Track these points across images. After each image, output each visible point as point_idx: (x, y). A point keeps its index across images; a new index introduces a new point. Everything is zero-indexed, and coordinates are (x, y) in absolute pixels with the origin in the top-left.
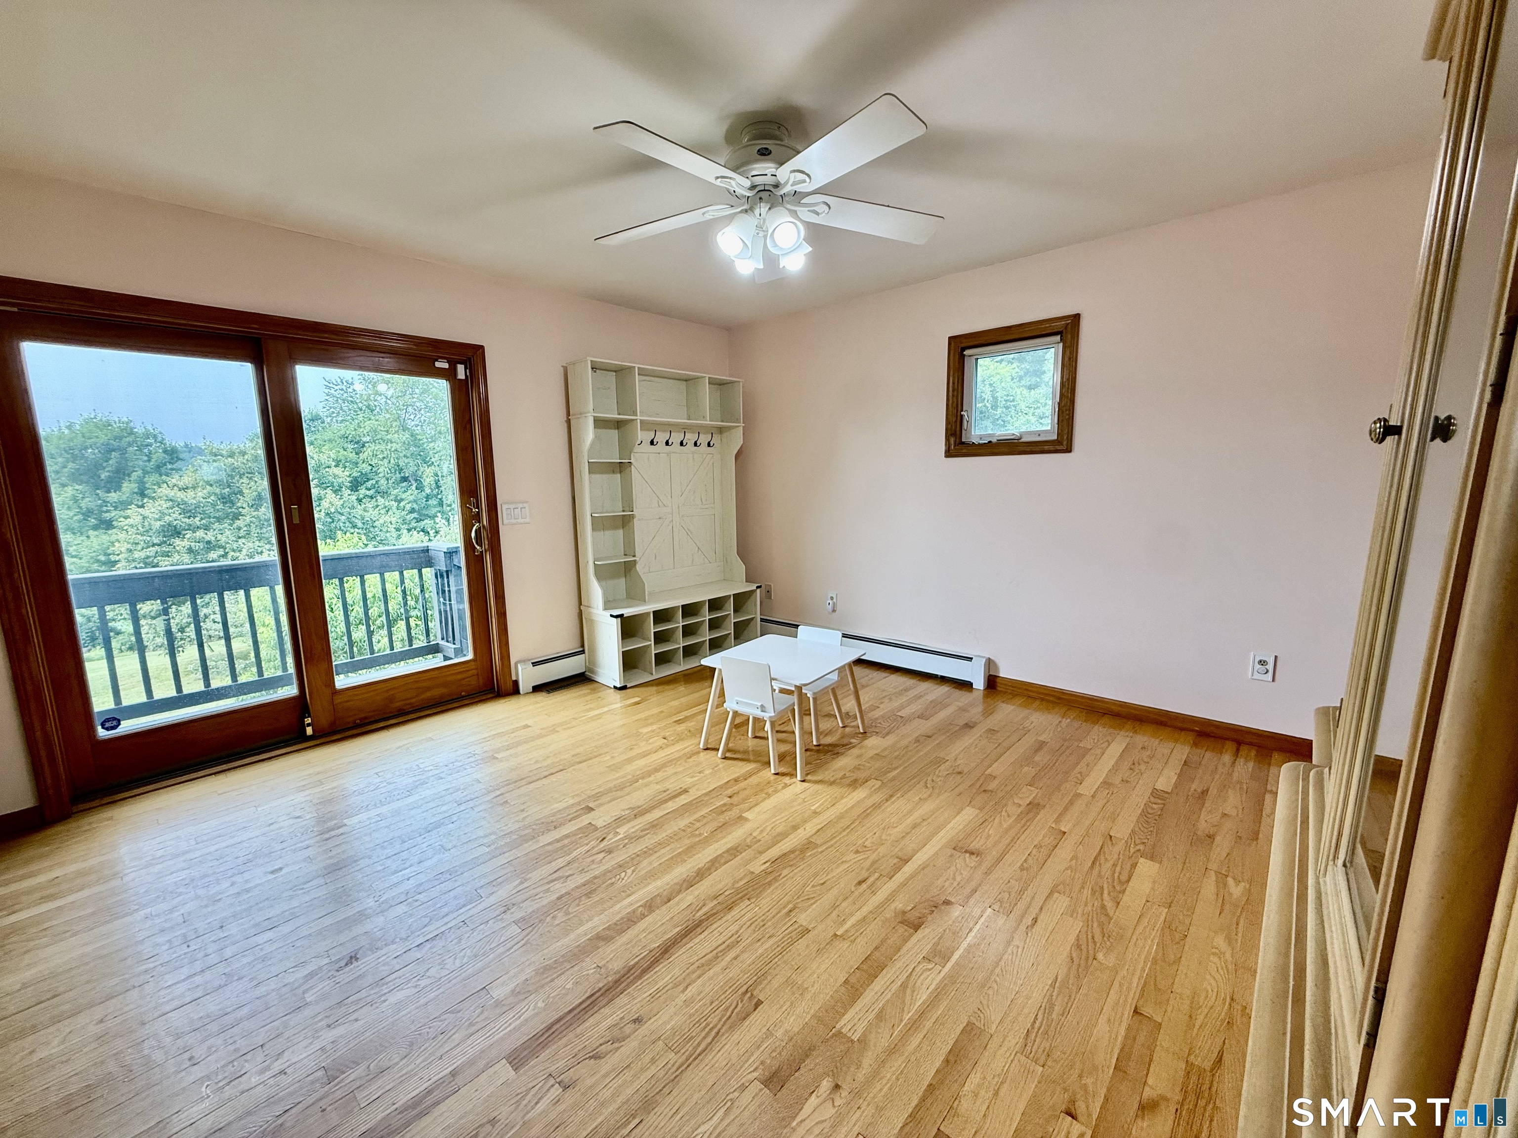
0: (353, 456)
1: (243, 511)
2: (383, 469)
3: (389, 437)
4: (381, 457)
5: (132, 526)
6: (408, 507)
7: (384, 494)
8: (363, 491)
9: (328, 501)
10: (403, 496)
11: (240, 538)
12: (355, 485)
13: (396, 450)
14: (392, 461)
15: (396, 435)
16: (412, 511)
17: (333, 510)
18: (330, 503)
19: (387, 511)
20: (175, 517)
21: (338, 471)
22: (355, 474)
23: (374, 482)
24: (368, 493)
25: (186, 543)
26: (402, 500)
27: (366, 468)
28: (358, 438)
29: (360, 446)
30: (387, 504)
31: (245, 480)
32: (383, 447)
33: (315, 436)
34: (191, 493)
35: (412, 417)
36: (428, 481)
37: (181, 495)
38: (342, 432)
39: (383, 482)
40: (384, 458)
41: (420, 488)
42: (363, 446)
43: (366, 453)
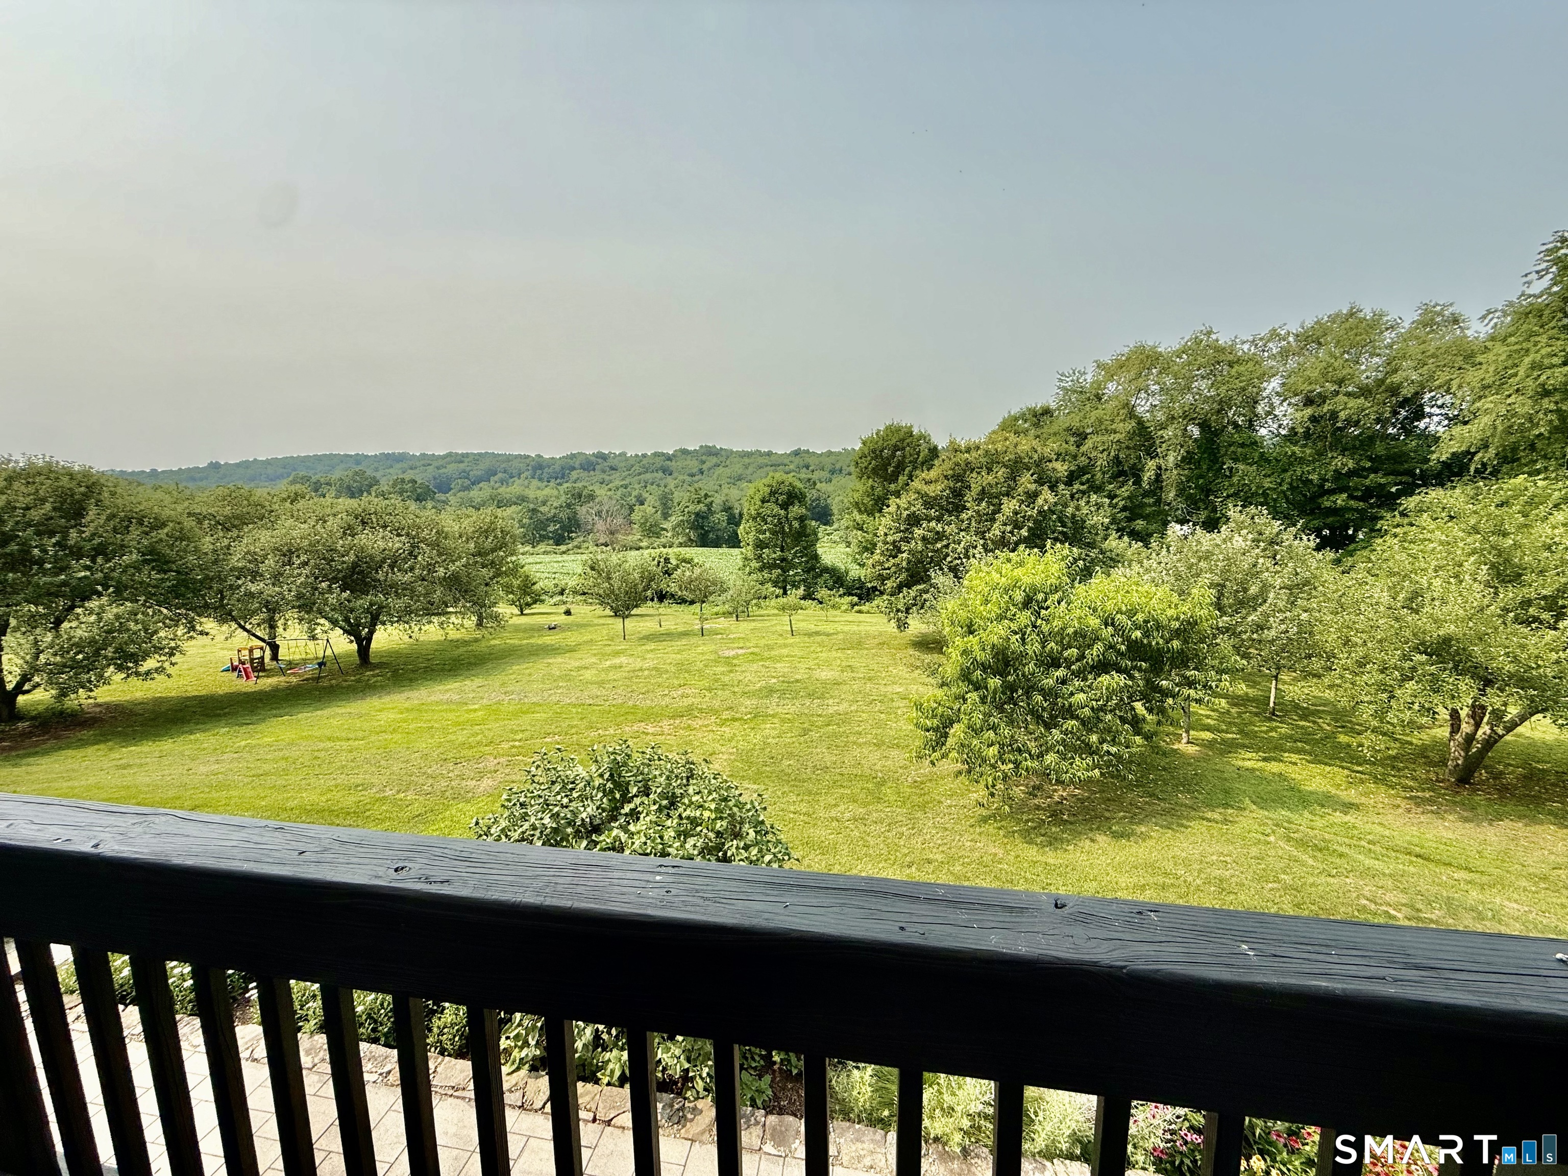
0: (1073, 449)
1: (968, 505)
2: (1102, 461)
3: (1113, 427)
4: (1101, 449)
5: (889, 513)
6: (1121, 504)
7: (1098, 489)
8: (1077, 486)
9: (1043, 497)
10: (1118, 492)
11: (962, 530)
12: (1071, 479)
13: (1118, 441)
14: (1112, 454)
15: (1122, 424)
16: (1124, 509)
17: (1046, 508)
18: (1045, 500)
19: (1098, 509)
20: (918, 508)
21: (1058, 465)
22: (1072, 468)
23: (1089, 476)
24: (1082, 488)
25: (921, 532)
26: (1116, 496)
27: (1083, 461)
28: (1081, 430)
29: (1082, 437)
30: (1099, 500)
31: (974, 475)
32: (1105, 438)
33: (1043, 431)
34: (932, 487)
35: (1143, 403)
36: (1148, 475)
37: (925, 488)
38: (1067, 425)
39: (1099, 476)
40: (1104, 450)
41: (1138, 482)
42: (1086, 438)
43: (1087, 446)
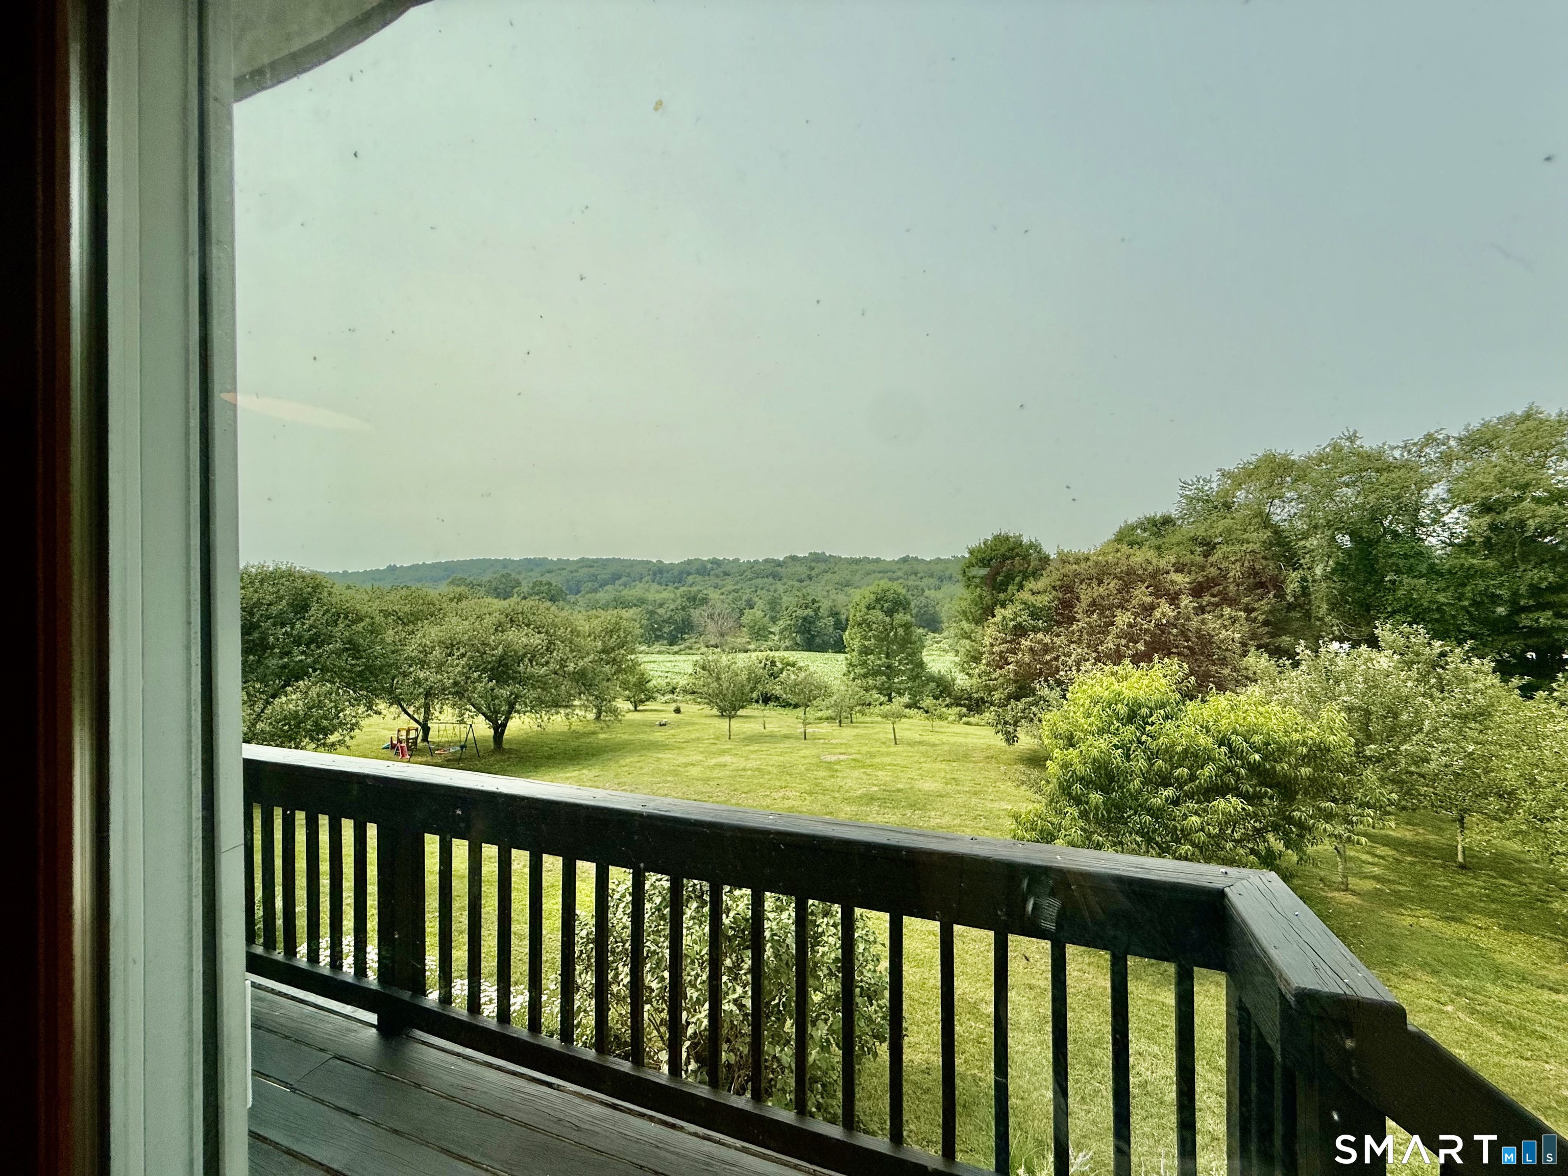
0: (1199, 559)
1: (1078, 616)
2: (1235, 572)
3: (1245, 536)
4: (1233, 559)
5: (995, 624)
6: (1261, 618)
7: (1232, 602)
8: (1206, 599)
9: (1160, 610)
10: (1256, 605)
11: (1072, 642)
12: (1197, 591)
13: (1252, 551)
14: (1246, 564)
15: (1255, 534)
16: (1266, 623)
17: (1164, 621)
18: (1163, 612)
19: (1233, 623)
20: (1024, 618)
21: (1178, 578)
22: (1200, 579)
23: (1221, 588)
24: (1213, 599)
25: (1028, 643)
26: (1254, 610)
27: (1213, 571)
28: (1208, 540)
29: (1209, 547)
30: (1234, 614)
31: (1084, 586)
32: (1237, 548)
33: (1164, 540)
34: (1039, 598)
35: (1279, 511)
36: (1292, 586)
37: (1032, 599)
38: (1192, 534)
39: (1232, 588)
40: (1236, 561)
41: (1281, 595)
42: (1214, 548)
43: (1216, 556)
